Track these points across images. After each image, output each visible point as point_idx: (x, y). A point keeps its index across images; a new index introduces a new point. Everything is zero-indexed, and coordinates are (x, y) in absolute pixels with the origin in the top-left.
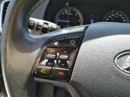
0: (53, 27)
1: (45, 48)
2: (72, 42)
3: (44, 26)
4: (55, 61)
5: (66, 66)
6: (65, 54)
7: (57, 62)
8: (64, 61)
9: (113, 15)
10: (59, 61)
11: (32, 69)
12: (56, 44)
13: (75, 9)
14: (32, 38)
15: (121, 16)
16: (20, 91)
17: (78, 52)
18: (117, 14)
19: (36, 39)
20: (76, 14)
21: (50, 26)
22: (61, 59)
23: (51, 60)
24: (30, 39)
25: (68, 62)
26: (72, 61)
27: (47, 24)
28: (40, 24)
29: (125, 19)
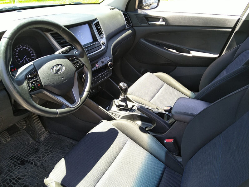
1: (27, 80)
2: (35, 73)
5: (38, 82)
6: (35, 78)
9: (19, 49)
11: (29, 89)
12: (29, 76)
15: (25, 47)
17: (38, 75)
18: (22, 47)
22: (35, 81)
23: (32, 83)
26: (39, 79)
29: (29, 49)
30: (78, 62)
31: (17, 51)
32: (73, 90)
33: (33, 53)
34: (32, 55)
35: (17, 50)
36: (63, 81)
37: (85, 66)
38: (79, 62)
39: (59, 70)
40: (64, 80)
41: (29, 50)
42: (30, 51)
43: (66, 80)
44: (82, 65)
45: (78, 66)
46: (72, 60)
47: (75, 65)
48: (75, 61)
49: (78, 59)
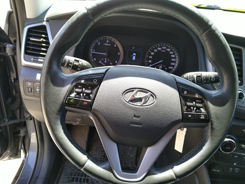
0: (84, 64)
1: (74, 84)
2: (95, 81)
3: (75, 63)
4: (82, 94)
5: (89, 98)
6: (89, 89)
7: (83, 95)
8: (88, 94)
9: (160, 49)
10: (85, 95)
11: (64, 100)
12: (83, 81)
13: (113, 39)
14: (65, 76)
15: (169, 50)
16: (55, 115)
17: (99, 88)
18: (165, 48)
19: (68, 77)
20: (115, 46)
21: (80, 63)
22: (86, 93)
23: (78, 93)
24: (63, 77)
25: (91, 95)
26: (94, 95)
27: (78, 61)
28: (71, 61)
29: (174, 54)
30: (198, 108)
31: (155, 50)
32: (149, 150)
33: (175, 62)
34: (173, 64)
35: (157, 49)
36: (131, 123)
37: (212, 125)
38: (203, 110)
39: (140, 100)
40: (136, 123)
41: (173, 56)
42: (173, 58)
43: (140, 124)
44: (204, 118)
45: (190, 116)
46: (189, 98)
47: (185, 111)
48: (194, 103)
49: (205, 103)
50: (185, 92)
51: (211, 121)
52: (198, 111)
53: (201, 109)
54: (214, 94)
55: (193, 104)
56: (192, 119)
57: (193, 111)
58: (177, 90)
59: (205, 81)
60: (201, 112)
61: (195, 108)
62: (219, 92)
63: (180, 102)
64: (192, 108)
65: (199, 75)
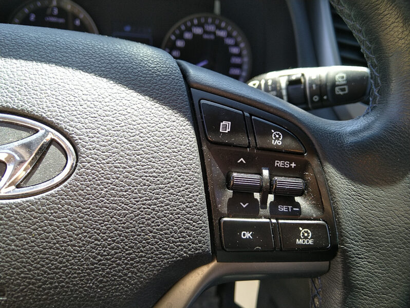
9: (198, 31)
20: (77, 22)
30: (286, 197)
33: (240, 67)
35: (192, 32)
37: (347, 267)
38: (305, 204)
41: (235, 50)
42: (235, 55)
44: (311, 242)
45: (248, 235)
46: (240, 150)
47: (225, 210)
48: (266, 172)
49: (316, 170)
50: (225, 126)
51: (344, 251)
52: (283, 209)
53: (298, 199)
54: (354, 133)
55: (261, 179)
56: (258, 251)
57: (262, 212)
58: (185, 115)
59: (316, 98)
60: (297, 215)
61: (271, 198)
62: (373, 122)
63: (199, 170)
64: (257, 196)
65: (294, 78)
